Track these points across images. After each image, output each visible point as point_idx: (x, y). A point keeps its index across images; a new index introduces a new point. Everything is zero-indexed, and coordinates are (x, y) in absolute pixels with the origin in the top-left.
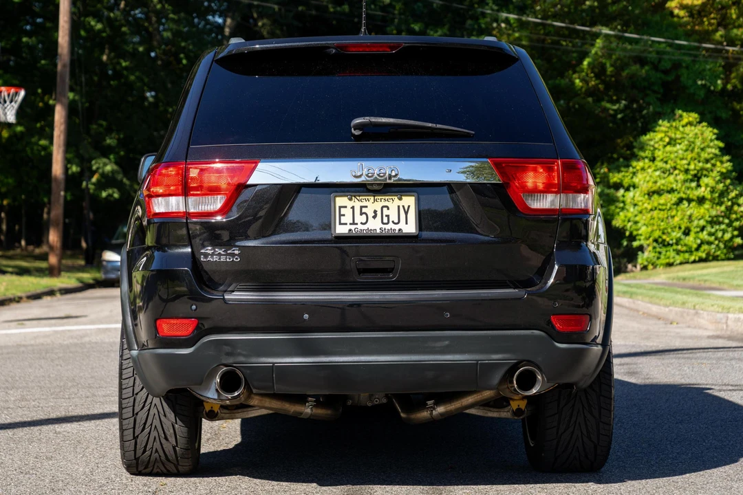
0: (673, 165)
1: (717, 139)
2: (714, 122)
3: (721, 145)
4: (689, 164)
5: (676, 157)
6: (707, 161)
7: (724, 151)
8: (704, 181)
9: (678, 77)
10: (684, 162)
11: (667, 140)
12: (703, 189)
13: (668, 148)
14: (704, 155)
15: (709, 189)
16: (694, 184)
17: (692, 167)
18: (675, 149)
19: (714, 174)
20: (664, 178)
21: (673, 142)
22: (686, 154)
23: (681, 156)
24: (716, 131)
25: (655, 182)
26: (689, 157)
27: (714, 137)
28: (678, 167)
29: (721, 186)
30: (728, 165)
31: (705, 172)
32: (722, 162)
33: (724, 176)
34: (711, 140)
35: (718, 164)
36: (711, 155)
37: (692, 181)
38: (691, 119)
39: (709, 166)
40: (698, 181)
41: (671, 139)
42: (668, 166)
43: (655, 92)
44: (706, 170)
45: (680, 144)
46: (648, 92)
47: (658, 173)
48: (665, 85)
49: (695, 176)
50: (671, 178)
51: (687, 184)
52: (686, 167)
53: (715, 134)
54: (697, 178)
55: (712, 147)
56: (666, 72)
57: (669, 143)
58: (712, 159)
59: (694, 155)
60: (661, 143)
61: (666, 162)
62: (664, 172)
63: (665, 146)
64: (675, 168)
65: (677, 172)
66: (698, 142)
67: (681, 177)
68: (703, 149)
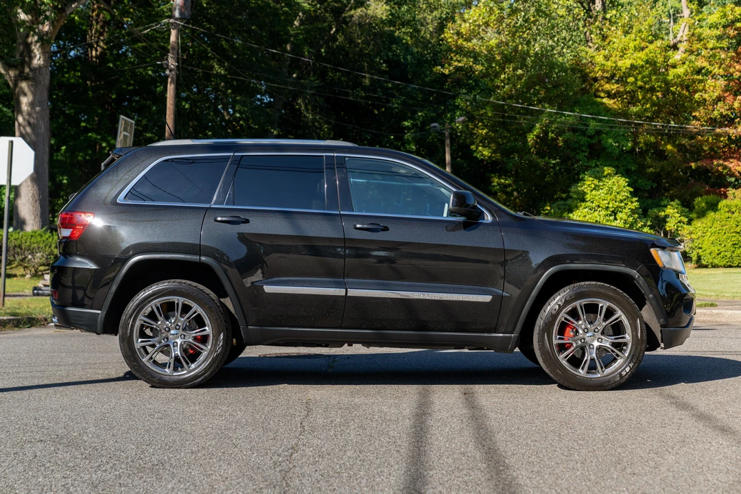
0: (597, 204)
1: (628, 186)
2: (626, 173)
3: (632, 190)
4: (608, 204)
5: (600, 198)
6: (621, 201)
7: (633, 194)
8: (619, 215)
9: (600, 141)
10: (606, 202)
11: (593, 186)
12: (618, 221)
13: (594, 192)
14: (619, 197)
15: (622, 221)
16: (612, 218)
17: (611, 205)
18: (599, 193)
19: (627, 210)
20: (591, 214)
21: (597, 188)
22: (606, 196)
23: (603, 198)
24: (627, 180)
25: (585, 216)
26: (609, 199)
27: (627, 184)
28: (601, 205)
29: (631, 219)
30: (636, 204)
31: (620, 209)
32: (632, 202)
33: (633, 211)
34: (624, 187)
35: (629, 203)
36: (624, 197)
37: (610, 215)
38: (610, 171)
39: (623, 204)
40: (615, 215)
41: (596, 186)
42: (594, 205)
43: (583, 151)
44: (621, 207)
45: (602, 189)
46: (578, 151)
47: (586, 210)
48: (591, 146)
49: (613, 212)
50: (596, 213)
51: (607, 218)
52: (607, 205)
53: (627, 182)
54: (614, 213)
55: (625, 192)
56: (591, 137)
57: (594, 189)
58: (625, 199)
59: (612, 197)
60: (589, 188)
61: (592, 202)
62: (590, 209)
63: (592, 191)
64: (599, 206)
65: (600, 209)
66: (615, 188)
67: (603, 212)
68: (618, 193)
